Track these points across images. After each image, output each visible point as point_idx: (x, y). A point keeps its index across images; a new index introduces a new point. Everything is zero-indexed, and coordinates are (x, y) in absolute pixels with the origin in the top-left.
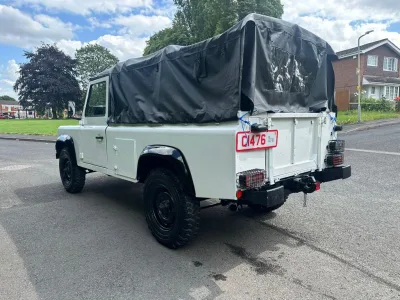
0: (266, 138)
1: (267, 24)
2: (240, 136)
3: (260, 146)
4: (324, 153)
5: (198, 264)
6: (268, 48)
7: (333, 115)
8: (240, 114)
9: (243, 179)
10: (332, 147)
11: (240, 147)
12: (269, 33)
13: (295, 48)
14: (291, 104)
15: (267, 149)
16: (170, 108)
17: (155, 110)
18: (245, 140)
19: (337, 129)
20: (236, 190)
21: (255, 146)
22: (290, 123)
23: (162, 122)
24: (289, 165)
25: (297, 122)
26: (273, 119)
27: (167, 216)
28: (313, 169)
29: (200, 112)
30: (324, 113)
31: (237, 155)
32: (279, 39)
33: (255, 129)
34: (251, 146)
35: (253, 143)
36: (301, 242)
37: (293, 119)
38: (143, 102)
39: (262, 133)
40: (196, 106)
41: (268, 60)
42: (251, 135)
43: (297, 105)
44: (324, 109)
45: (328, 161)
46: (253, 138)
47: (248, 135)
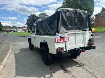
0: (65, 39)
1: (64, 10)
2: (56, 39)
3: (63, 41)
4: (87, 42)
5: (51, 69)
6: (65, 16)
7: (90, 31)
8: (56, 34)
10: (90, 40)
11: (56, 42)
12: (66, 12)
13: (76, 15)
14: (75, 29)
15: (65, 42)
16: (45, 32)
17: (43, 32)
18: (58, 40)
19: (91, 35)
20: (56, 52)
21: (61, 41)
22: (74, 35)
23: (44, 35)
24: (75, 45)
25: (76, 34)
26: (67, 34)
28: (83, 46)
29: (50, 33)
30: (87, 31)
31: (56, 44)
32: (69, 14)
33: (61, 37)
34: (60, 41)
35: (61, 40)
37: (75, 34)
38: (41, 30)
39: (63, 38)
40: (49, 31)
41: (65, 19)
43: (78, 30)
44: (86, 30)
45: (89, 44)
46: (60, 39)
47: (58, 39)
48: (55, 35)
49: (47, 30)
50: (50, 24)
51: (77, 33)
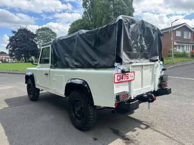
0: (129, 76)
1: (128, 20)
2: (116, 75)
3: (126, 80)
4: (157, 81)
5: (95, 139)
6: (129, 32)
7: (161, 62)
8: (116, 64)
9: (118, 97)
10: (161, 78)
11: (116, 81)
12: (130, 24)
13: (142, 31)
14: (141, 58)
15: (130, 81)
16: (81, 61)
17: (74, 61)
18: (119, 77)
19: (163, 70)
20: (115, 102)
21: (124, 80)
22: (140, 68)
23: (77, 67)
24: (141, 88)
25: (144, 67)
26: (132, 66)
27: (80, 114)
28: (152, 90)
29: (96, 63)
30: (157, 62)
31: (115, 85)
32: (135, 27)
33: (123, 72)
34: (121, 80)
35: (122, 78)
36: (147, 127)
37: (142, 66)
38: (68, 57)
39: (127, 74)
40: (94, 60)
41: (129, 38)
42: (121, 75)
43: (144, 59)
44: (157, 60)
45: (160, 85)
46: (122, 76)
47: (120, 74)
48: (113, 67)
49: (86, 57)
50: (95, 45)
51: (145, 65)
